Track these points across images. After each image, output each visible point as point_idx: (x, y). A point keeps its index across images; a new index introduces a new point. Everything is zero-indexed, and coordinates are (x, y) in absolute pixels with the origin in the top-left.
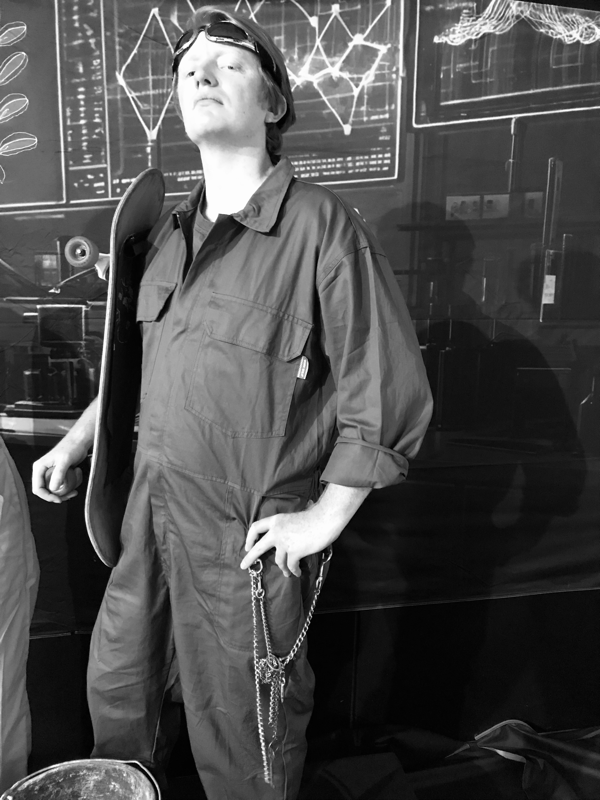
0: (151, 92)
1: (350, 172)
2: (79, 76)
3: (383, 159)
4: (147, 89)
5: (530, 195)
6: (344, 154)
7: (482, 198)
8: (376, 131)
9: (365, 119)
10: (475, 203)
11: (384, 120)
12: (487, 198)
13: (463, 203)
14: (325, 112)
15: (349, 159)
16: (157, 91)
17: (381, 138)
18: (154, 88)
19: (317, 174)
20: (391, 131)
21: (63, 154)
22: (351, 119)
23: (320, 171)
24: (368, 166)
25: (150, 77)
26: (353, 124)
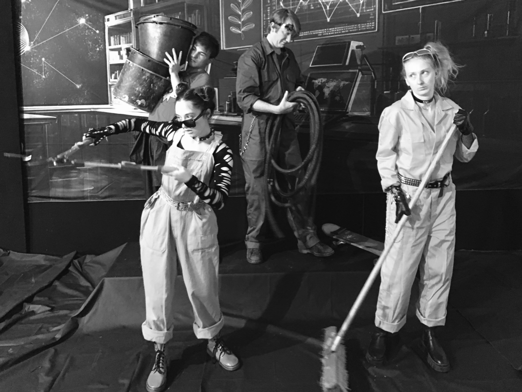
0: (291, 7)
1: (360, 29)
2: (268, 4)
3: (372, 24)
4: (290, 6)
5: (428, 35)
6: (357, 23)
7: (410, 37)
8: (369, 15)
9: (365, 11)
10: (407, 38)
11: (372, 11)
12: (411, 36)
13: (402, 38)
14: (350, 10)
15: (359, 25)
16: (293, 7)
17: (371, 17)
18: (292, 6)
19: (347, 31)
20: (375, 15)
21: (262, 29)
22: (360, 11)
23: (349, 30)
24: (366, 27)
25: (291, 2)
26: (361, 13)
